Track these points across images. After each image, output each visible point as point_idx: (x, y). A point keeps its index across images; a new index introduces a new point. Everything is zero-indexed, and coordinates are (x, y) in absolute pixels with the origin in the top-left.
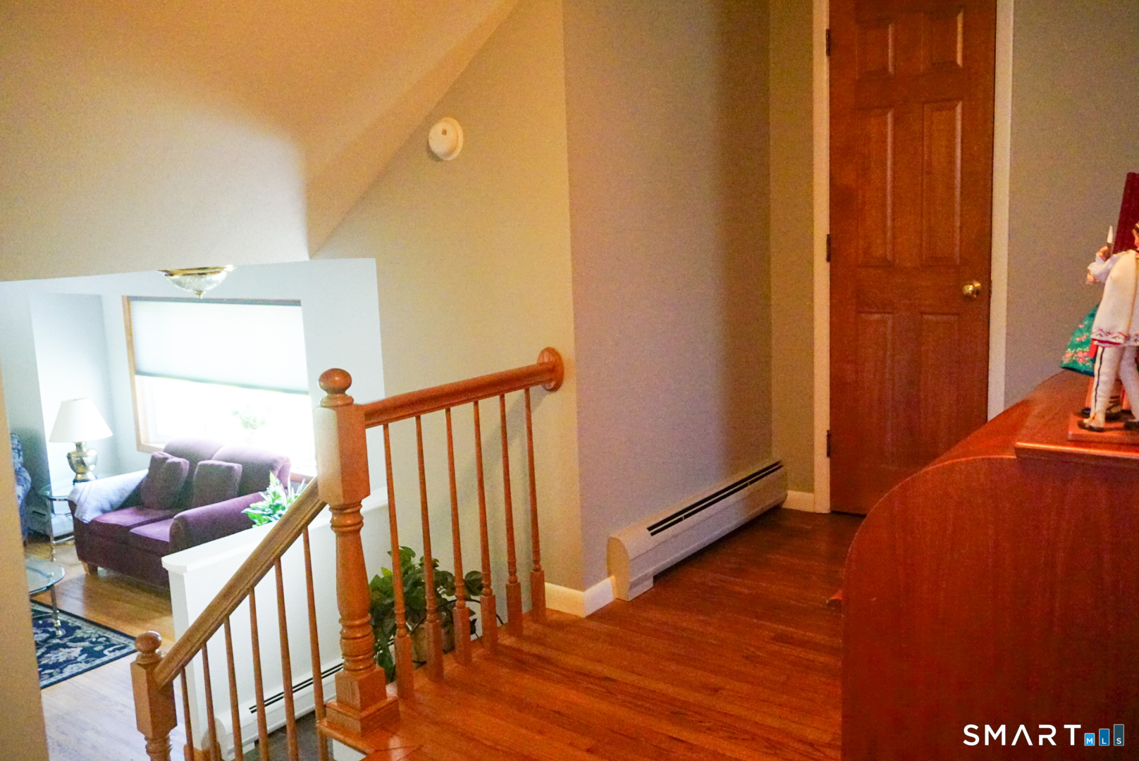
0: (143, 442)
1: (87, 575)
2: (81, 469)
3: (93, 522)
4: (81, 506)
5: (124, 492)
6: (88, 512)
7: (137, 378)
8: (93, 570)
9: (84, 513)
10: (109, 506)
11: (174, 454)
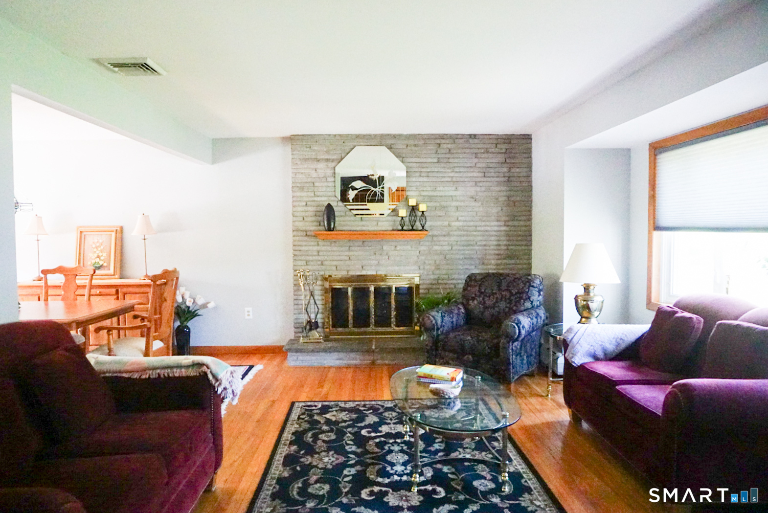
0: (653, 300)
1: (570, 421)
2: (585, 314)
3: (582, 367)
4: (573, 347)
5: (621, 342)
6: (579, 355)
7: (656, 234)
8: (576, 420)
9: (574, 355)
10: (603, 354)
11: (685, 308)
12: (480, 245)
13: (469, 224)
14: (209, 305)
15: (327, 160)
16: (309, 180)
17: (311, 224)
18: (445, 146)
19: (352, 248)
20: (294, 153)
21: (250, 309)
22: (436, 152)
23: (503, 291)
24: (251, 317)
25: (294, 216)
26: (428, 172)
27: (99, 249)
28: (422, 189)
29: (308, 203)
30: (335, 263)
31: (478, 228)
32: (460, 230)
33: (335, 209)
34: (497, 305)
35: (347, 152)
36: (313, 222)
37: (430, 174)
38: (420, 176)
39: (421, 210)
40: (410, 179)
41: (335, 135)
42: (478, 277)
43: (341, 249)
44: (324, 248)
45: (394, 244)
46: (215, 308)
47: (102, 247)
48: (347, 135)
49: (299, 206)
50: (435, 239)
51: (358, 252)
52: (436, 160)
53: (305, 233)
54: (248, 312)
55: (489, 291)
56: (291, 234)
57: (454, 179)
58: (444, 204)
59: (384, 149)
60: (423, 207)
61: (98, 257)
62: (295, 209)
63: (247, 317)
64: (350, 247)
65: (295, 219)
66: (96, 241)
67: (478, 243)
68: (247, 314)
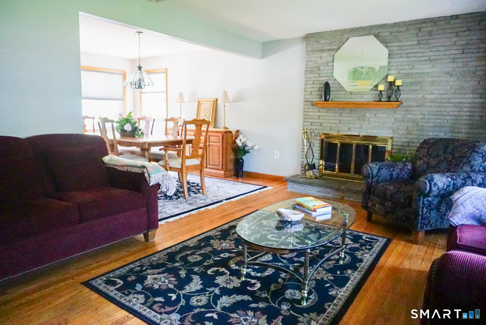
12: (452, 116)
13: (444, 96)
14: (255, 148)
15: (330, 50)
16: (316, 65)
17: (316, 96)
18: (425, 29)
19: (342, 115)
20: (308, 47)
21: (278, 152)
22: (417, 35)
23: (448, 154)
24: (278, 157)
25: (305, 91)
26: (408, 53)
27: (206, 111)
28: (402, 68)
29: (315, 82)
30: (330, 125)
31: (451, 100)
32: (433, 102)
33: (331, 85)
34: (439, 165)
35: (344, 42)
36: (317, 95)
37: (410, 55)
38: (401, 57)
39: (396, 85)
40: (392, 60)
41: (336, 31)
42: (431, 141)
43: (335, 115)
44: (322, 114)
45: (376, 112)
46: (259, 149)
47: (207, 110)
48: (344, 30)
49: (309, 84)
50: (409, 109)
51: (346, 117)
52: (416, 43)
53: (311, 103)
54: (277, 154)
55: (435, 153)
56: (302, 104)
57: (432, 58)
58: (419, 80)
59: (372, 37)
60: (398, 83)
61: (205, 115)
62: (306, 86)
63: (276, 157)
64: (341, 113)
65: (306, 93)
66: (205, 106)
67: (451, 114)
68: (276, 155)
